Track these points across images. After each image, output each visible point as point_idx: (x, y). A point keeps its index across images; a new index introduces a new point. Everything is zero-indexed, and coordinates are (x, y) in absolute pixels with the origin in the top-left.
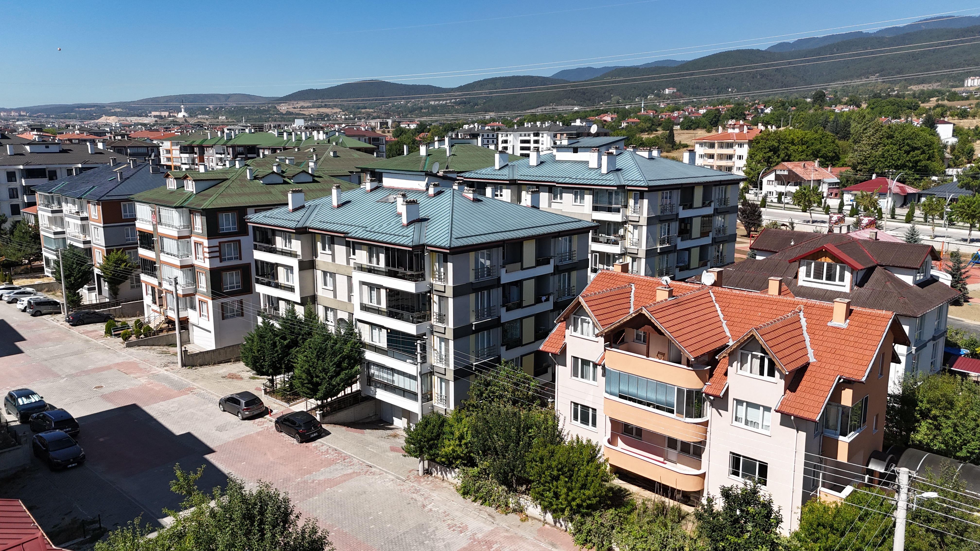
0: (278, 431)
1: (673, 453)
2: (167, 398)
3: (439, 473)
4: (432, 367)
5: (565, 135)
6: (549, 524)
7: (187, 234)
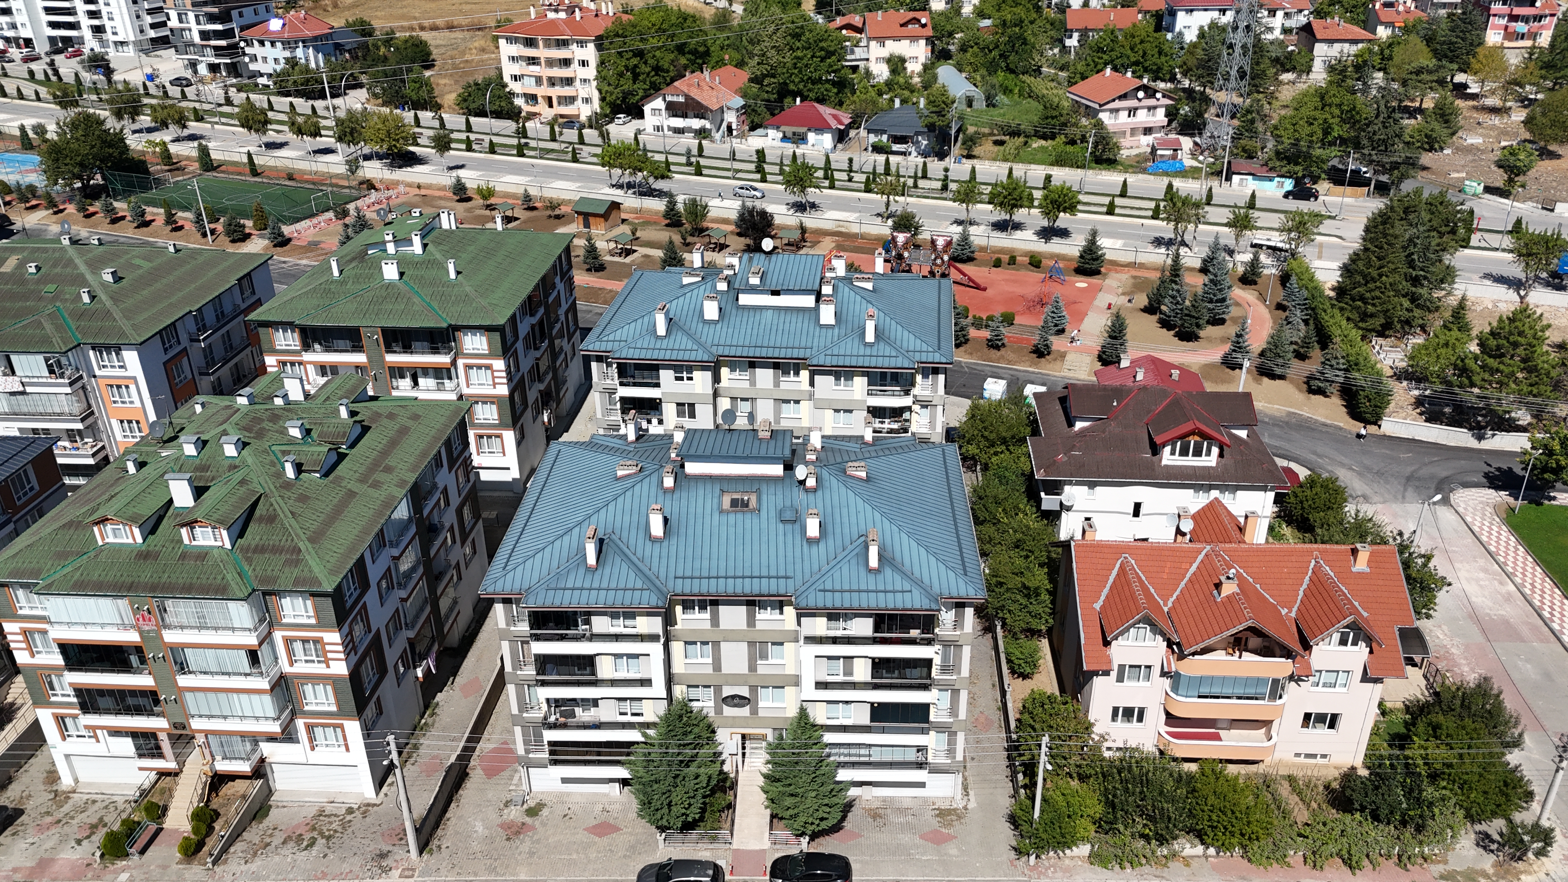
3: (1052, 853)
6: (1210, 857)
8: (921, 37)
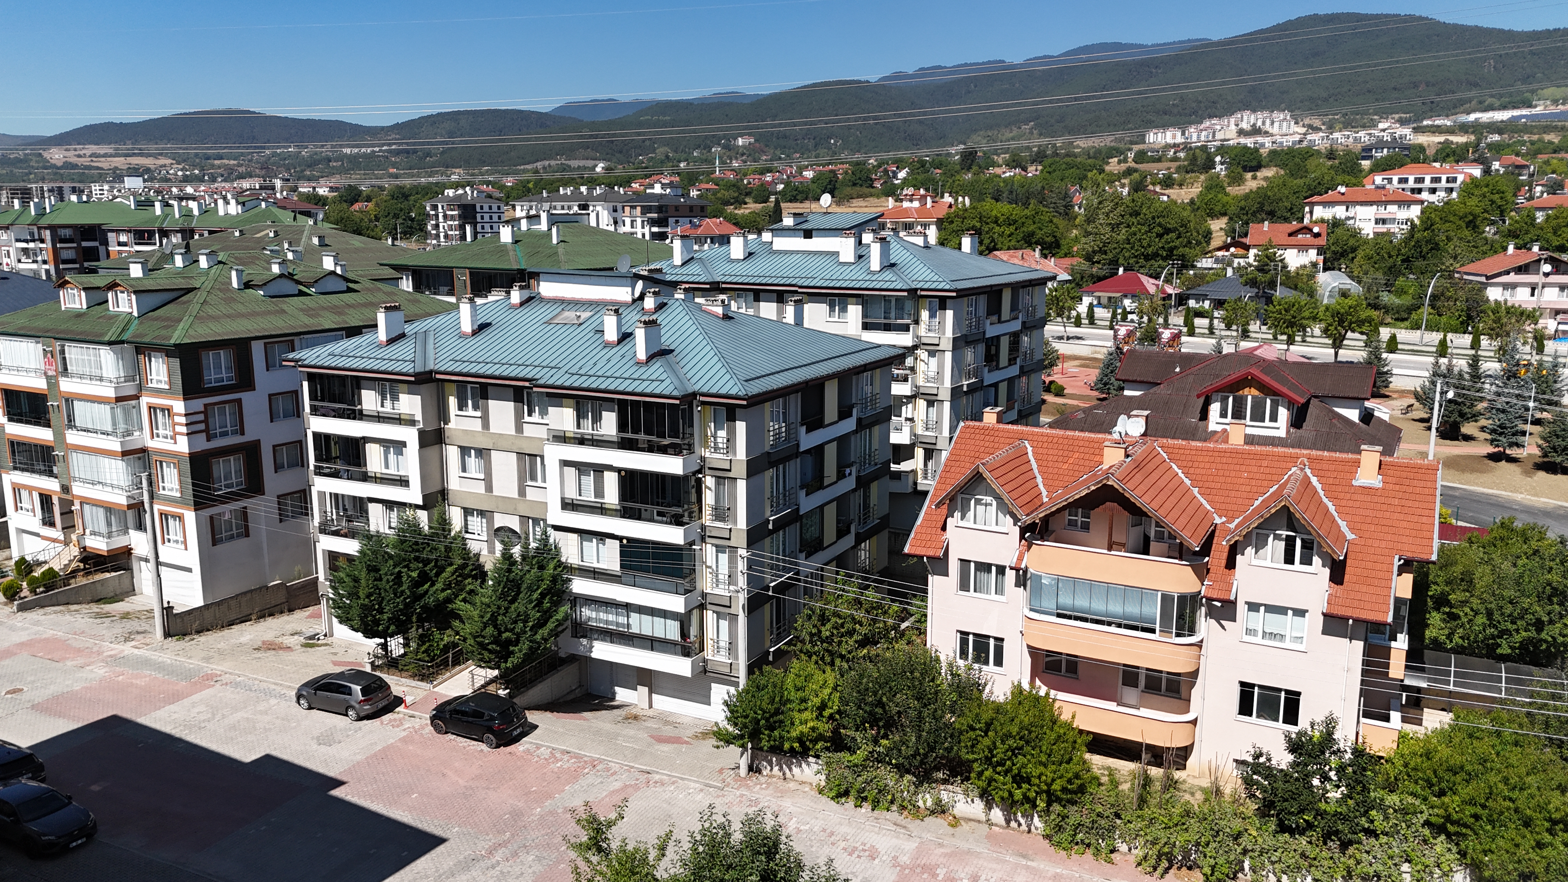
0: (439, 732)
1: (1131, 694)
2: (175, 697)
3: (776, 769)
4: (704, 595)
5: (639, 209)
6: (996, 825)
7: (132, 392)
8: (1312, 246)
